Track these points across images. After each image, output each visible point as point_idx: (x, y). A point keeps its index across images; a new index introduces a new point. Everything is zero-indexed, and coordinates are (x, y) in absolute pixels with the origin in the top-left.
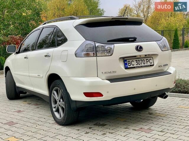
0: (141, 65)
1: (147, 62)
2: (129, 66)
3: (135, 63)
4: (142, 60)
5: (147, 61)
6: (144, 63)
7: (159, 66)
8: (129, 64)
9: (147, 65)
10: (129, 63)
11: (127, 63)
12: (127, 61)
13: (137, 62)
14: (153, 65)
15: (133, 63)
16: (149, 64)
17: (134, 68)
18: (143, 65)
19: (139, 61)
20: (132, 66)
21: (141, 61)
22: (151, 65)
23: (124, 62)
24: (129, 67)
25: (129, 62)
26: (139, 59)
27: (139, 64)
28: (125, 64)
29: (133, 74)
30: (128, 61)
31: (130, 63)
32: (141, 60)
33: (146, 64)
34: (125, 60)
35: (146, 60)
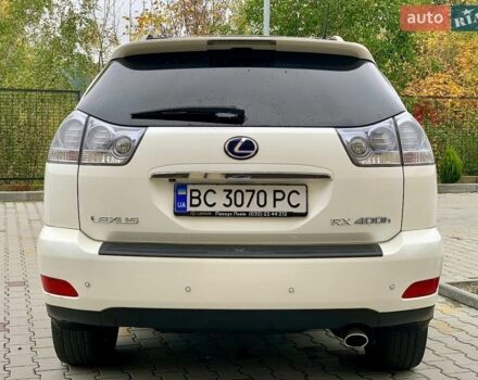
0: (244, 209)
1: (275, 200)
2: (192, 205)
3: (219, 201)
4: (253, 191)
5: (279, 196)
6: (262, 203)
7: (334, 222)
8: (195, 202)
9: (273, 210)
10: (192, 198)
11: (186, 196)
12: (189, 188)
13: (232, 196)
14: (304, 215)
15: (211, 199)
16: (283, 207)
17: (213, 214)
18: (254, 208)
19: (239, 195)
20: (203, 208)
21: (247, 196)
22: (290, 215)
23: (176, 191)
24: (189, 209)
25: (195, 194)
26: (243, 188)
27: (239, 203)
28: (180, 199)
29: (209, 236)
30: (192, 191)
31: (198, 198)
32: (247, 191)
33: (269, 208)
35: (275, 192)
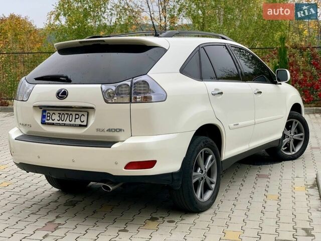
0: (64, 122)
1: (76, 118)
2: (47, 120)
3: (56, 118)
4: (68, 114)
5: (77, 116)
6: (71, 120)
7: (98, 130)
8: (48, 118)
10: (48, 116)
11: (45, 115)
12: (47, 112)
13: (60, 116)
14: (86, 126)
15: (53, 117)
16: (78, 122)
17: (53, 124)
18: (68, 122)
19: (63, 116)
20: (51, 121)
21: (66, 116)
22: (80, 126)
23: (43, 113)
25: (49, 115)
26: (65, 112)
27: (63, 119)
28: (43, 117)
31: (49, 116)
32: (66, 114)
33: (73, 122)
34: (45, 110)
35: (76, 114)
